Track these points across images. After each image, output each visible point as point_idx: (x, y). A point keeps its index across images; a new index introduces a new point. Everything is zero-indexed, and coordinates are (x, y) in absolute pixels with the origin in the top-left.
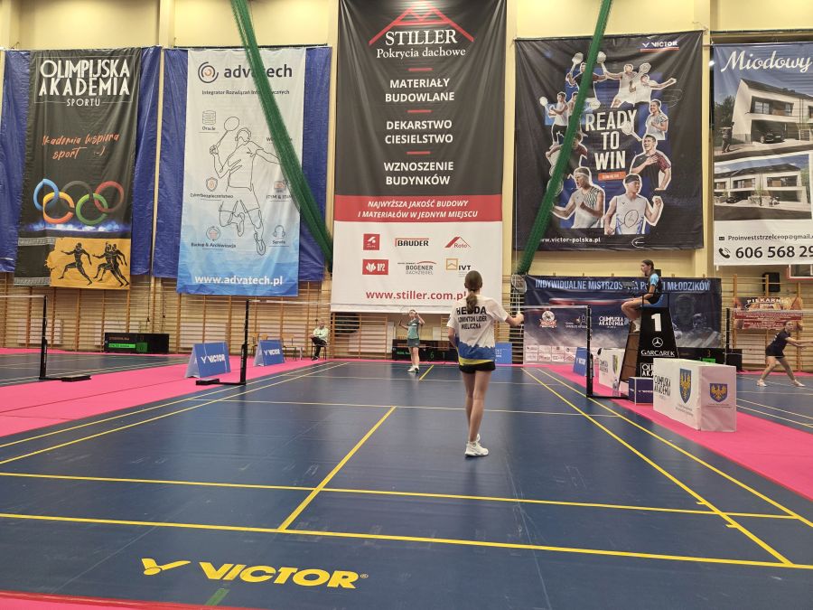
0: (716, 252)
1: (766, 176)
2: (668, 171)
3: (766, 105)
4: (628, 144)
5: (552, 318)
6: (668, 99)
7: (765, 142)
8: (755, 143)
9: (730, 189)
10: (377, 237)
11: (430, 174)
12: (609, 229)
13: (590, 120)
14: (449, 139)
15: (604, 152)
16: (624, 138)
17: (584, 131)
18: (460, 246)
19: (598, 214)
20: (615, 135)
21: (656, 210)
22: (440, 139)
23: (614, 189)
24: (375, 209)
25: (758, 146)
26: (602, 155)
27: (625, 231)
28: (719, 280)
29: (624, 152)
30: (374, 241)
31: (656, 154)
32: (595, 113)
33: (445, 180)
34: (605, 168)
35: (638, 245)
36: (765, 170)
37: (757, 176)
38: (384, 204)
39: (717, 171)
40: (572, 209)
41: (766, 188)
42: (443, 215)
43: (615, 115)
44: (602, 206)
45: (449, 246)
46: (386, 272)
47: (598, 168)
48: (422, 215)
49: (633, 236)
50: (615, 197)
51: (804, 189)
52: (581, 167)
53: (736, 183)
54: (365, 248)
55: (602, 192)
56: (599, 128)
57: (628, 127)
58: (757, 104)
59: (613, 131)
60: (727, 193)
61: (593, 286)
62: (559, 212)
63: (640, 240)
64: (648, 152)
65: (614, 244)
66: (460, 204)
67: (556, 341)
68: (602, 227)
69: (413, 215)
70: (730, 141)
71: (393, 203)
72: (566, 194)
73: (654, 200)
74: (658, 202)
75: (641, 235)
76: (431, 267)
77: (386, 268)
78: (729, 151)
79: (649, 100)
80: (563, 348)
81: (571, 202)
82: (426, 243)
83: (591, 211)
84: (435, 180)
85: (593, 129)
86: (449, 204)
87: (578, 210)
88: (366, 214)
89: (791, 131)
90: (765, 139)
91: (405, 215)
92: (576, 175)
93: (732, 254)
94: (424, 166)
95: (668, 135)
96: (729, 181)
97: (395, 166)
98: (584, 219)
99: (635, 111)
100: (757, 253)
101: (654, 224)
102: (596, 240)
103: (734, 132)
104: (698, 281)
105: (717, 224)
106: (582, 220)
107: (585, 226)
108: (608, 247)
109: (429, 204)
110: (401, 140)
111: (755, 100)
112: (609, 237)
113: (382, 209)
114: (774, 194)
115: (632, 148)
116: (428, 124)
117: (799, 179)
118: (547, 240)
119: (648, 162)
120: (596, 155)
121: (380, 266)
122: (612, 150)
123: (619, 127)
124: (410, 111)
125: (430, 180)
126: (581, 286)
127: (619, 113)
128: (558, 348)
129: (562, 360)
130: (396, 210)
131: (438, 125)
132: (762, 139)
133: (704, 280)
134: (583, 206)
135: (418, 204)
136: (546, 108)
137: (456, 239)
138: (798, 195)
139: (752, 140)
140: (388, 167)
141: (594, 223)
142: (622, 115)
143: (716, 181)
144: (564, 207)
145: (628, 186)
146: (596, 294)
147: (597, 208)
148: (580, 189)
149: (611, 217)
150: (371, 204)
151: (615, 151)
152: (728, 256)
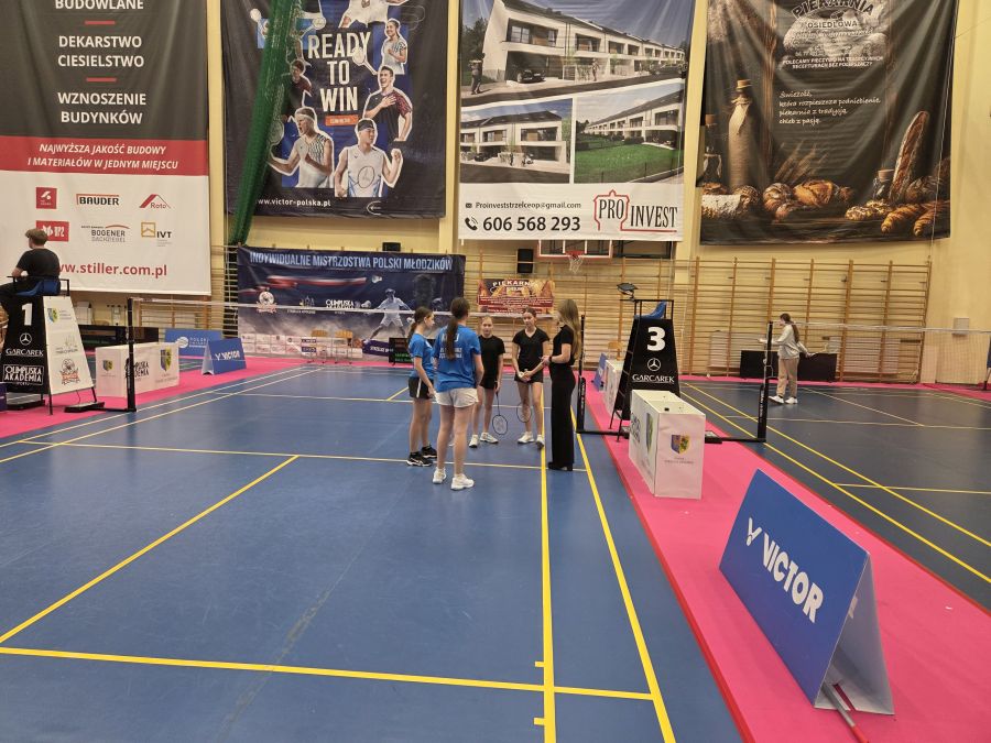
0: (461, 222)
1: (519, 127)
2: (409, 115)
3: (526, 31)
4: (361, 77)
5: (271, 301)
6: (408, 19)
7: (523, 82)
8: (509, 82)
9: (479, 143)
10: (53, 192)
11: (116, 109)
12: (340, 189)
13: (314, 44)
14: (138, 62)
15: (332, 87)
16: (356, 70)
17: (306, 58)
18: (158, 206)
19: (326, 170)
20: (344, 65)
21: (395, 167)
22: (127, 61)
23: (344, 137)
24: (48, 155)
25: (513, 86)
26: (329, 91)
27: (359, 193)
28: (463, 257)
29: (355, 89)
30: (49, 198)
31: (394, 93)
32: (319, 34)
33: (136, 119)
34: (333, 109)
35: (375, 211)
36: (520, 119)
37: (508, 127)
38: (59, 148)
39: (464, 118)
40: (295, 162)
41: (519, 143)
42: (135, 164)
43: (344, 38)
44: (329, 159)
45: (144, 205)
46: (65, 238)
47: (325, 109)
48: (109, 164)
49: (368, 200)
50: (345, 149)
51: (563, 145)
52: (304, 107)
53: (486, 134)
54: (39, 206)
55: (330, 142)
56: (325, 56)
57: (359, 55)
58: (514, 29)
59: (343, 59)
60: (475, 148)
61: (319, 262)
62: (279, 165)
63: (376, 205)
64: (384, 89)
65: (345, 209)
66: (156, 150)
67: (276, 329)
68: (331, 186)
69: (98, 164)
70: (481, 79)
71: (72, 147)
72: (287, 143)
73: (392, 154)
74: (397, 156)
75: (377, 198)
76: (123, 233)
77: (66, 233)
78: (479, 92)
79: (384, 19)
80: (283, 338)
81: (293, 154)
82: (116, 201)
83: (317, 165)
84: (124, 118)
85: (318, 56)
86: (142, 150)
87: (302, 164)
88: (37, 162)
89: (552, 66)
90: (523, 77)
91: (87, 163)
92: (298, 117)
93: (480, 225)
94: (108, 98)
95: (409, 68)
96: (478, 132)
97: (72, 97)
98: (310, 177)
99: (368, 34)
100: (505, 224)
101: (392, 185)
102: (326, 204)
103: (485, 68)
104: (438, 257)
105: (462, 186)
106: (308, 176)
107: (311, 185)
108: (339, 213)
109: (117, 149)
110: (79, 62)
111: (512, 23)
112: (341, 200)
113: (59, 155)
114: (528, 150)
115: (365, 82)
116: (111, 41)
117: (559, 132)
118: (267, 202)
119: (385, 103)
120: (322, 91)
121: (58, 230)
122: (342, 86)
123: (349, 55)
124: (87, 23)
125: (117, 118)
126: (305, 262)
127: (349, 35)
128: (278, 338)
129: (284, 352)
130: (75, 156)
131: (125, 42)
132: (519, 77)
133: (445, 257)
134: (308, 159)
135: (104, 149)
136: (259, 24)
137: (152, 197)
138: (557, 152)
139: (506, 79)
140: (63, 98)
141: (322, 181)
142: (352, 38)
143: (463, 131)
144: (287, 159)
145: (361, 135)
146: (321, 271)
147: (324, 162)
148: (303, 136)
149: (341, 175)
150: (43, 148)
151: (345, 86)
152: (474, 228)
